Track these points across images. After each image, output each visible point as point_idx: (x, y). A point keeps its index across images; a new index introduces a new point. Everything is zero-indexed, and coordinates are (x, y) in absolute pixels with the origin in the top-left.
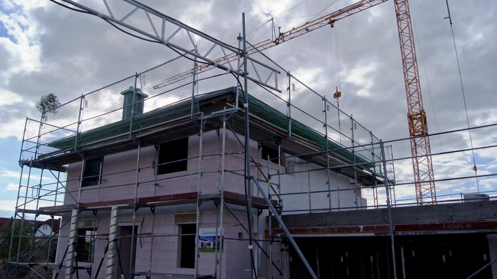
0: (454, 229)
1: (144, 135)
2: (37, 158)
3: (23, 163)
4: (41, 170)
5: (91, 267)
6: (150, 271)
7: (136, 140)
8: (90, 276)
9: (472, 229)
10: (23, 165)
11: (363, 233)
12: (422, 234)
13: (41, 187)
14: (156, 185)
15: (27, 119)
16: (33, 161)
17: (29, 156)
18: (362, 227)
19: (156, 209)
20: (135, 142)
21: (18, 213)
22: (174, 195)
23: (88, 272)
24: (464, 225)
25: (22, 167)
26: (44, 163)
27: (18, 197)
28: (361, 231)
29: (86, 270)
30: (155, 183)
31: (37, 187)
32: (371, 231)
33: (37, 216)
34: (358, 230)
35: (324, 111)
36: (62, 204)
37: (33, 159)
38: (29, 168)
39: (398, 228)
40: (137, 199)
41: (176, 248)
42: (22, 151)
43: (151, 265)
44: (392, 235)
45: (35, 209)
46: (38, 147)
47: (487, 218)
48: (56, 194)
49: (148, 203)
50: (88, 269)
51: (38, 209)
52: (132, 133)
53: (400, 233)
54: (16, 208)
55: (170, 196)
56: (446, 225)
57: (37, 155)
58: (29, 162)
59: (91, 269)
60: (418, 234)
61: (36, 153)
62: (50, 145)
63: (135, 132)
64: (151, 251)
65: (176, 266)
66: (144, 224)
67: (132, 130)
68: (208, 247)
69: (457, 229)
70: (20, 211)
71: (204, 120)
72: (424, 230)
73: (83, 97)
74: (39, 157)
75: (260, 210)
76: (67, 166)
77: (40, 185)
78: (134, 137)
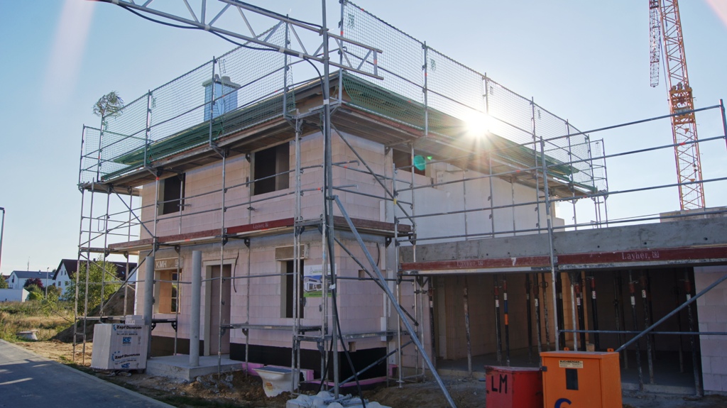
0: (637, 260)
1: (228, 142)
2: (100, 179)
3: (84, 187)
4: (107, 194)
5: (177, 319)
6: (247, 323)
7: (219, 150)
8: (176, 331)
9: (660, 259)
10: (83, 189)
11: (515, 266)
12: (594, 267)
13: (108, 217)
14: (251, 209)
15: (84, 127)
16: (95, 183)
17: (90, 178)
18: (514, 259)
19: (251, 241)
20: (217, 152)
21: (82, 253)
22: (269, 223)
23: (173, 326)
25: (83, 192)
26: (109, 185)
27: (81, 233)
28: (513, 264)
29: (171, 324)
30: (248, 206)
31: (103, 218)
32: (526, 264)
33: (106, 256)
34: (509, 263)
35: (484, 96)
36: (138, 239)
37: (96, 181)
38: (91, 193)
39: (563, 259)
40: (224, 229)
41: (279, 293)
42: (80, 170)
43: (248, 316)
44: (553, 270)
45: (104, 247)
46: (100, 165)
47: (694, 244)
48: (129, 226)
49: (238, 234)
50: (172, 322)
51: (107, 247)
52: (212, 141)
53: (565, 267)
54: (79, 246)
55: (264, 223)
56: (626, 254)
57: (100, 175)
58: (91, 185)
59: (176, 321)
60: (588, 267)
61: (98, 172)
62: (116, 161)
63: (216, 140)
64: (248, 297)
65: (279, 315)
66: (239, 262)
67: (213, 137)
68: (317, 290)
69: (640, 260)
70: (84, 250)
71: (299, 120)
72: (596, 262)
73: (150, 93)
74: (102, 178)
75: (388, 239)
76: (140, 187)
77: (107, 214)
78: (214, 146)
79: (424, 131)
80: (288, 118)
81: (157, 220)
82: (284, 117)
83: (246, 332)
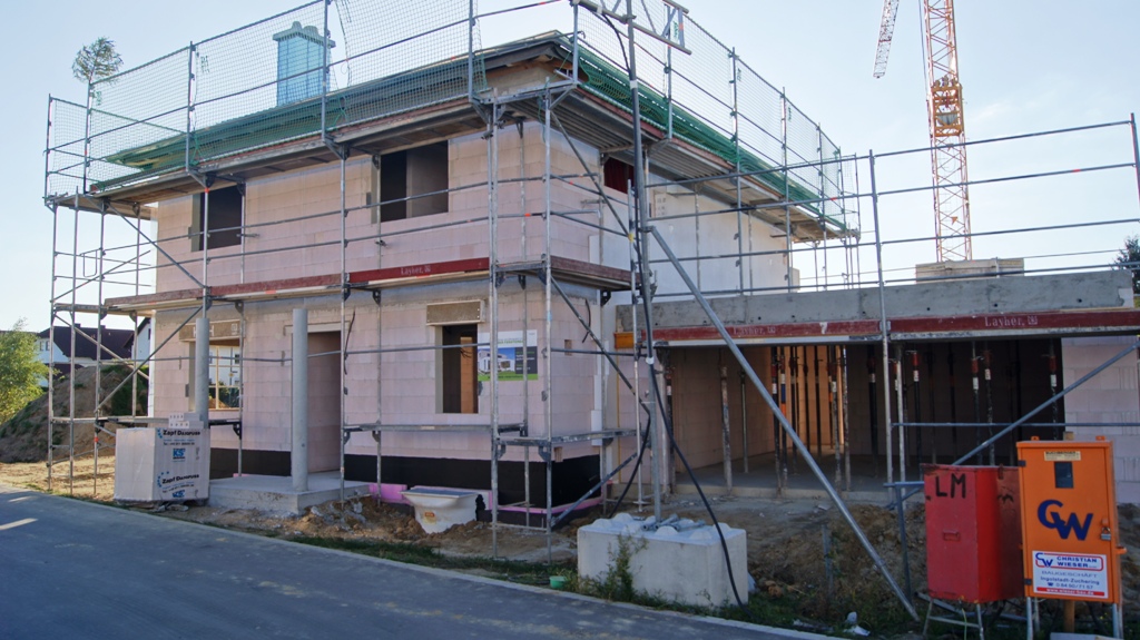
0: (1005, 327)
1: (354, 135)
2: (87, 190)
3: (56, 202)
4: (100, 215)
5: (241, 419)
6: (379, 422)
7: (335, 147)
8: (241, 438)
9: (1040, 325)
10: (56, 205)
11: (825, 335)
12: (943, 336)
13: (103, 254)
14: (382, 243)
15: (51, 99)
16: (79, 195)
17: (70, 186)
18: (824, 325)
19: (382, 296)
20: (332, 150)
21: (59, 314)
22: (432, 266)
23: (236, 430)
24: (1023, 319)
25: (54, 211)
26: (104, 200)
27: (55, 278)
28: (823, 332)
29: (232, 426)
30: (378, 240)
31: (93, 254)
32: (843, 331)
33: (102, 317)
34: (816, 330)
35: (731, 82)
36: (152, 291)
37: (81, 192)
38: (73, 211)
39: (898, 325)
40: (345, 274)
41: (433, 374)
42: (47, 174)
43: (380, 410)
44: (885, 340)
45: (97, 304)
46: (87, 164)
47: (1063, 307)
48: (138, 270)
49: (371, 283)
50: (235, 424)
51: (103, 303)
52: (326, 132)
53: (899, 336)
54: (52, 301)
55: (423, 267)
56: (991, 319)
57: (89, 183)
58: (72, 199)
59: (240, 423)
60: (934, 336)
61: (85, 178)
62: (111, 159)
63: (334, 130)
64: (379, 382)
65: (434, 411)
66: (356, 327)
67: (326, 127)
68: (503, 370)
69: (1011, 327)
70: (61, 307)
71: (499, 106)
72: (946, 329)
73: (193, 48)
74: (92, 187)
75: (605, 294)
76: (154, 205)
77: (101, 249)
78: (329, 142)
79: (666, 132)
80: (475, 102)
81: (208, 260)
82: (470, 100)
83: (377, 437)
